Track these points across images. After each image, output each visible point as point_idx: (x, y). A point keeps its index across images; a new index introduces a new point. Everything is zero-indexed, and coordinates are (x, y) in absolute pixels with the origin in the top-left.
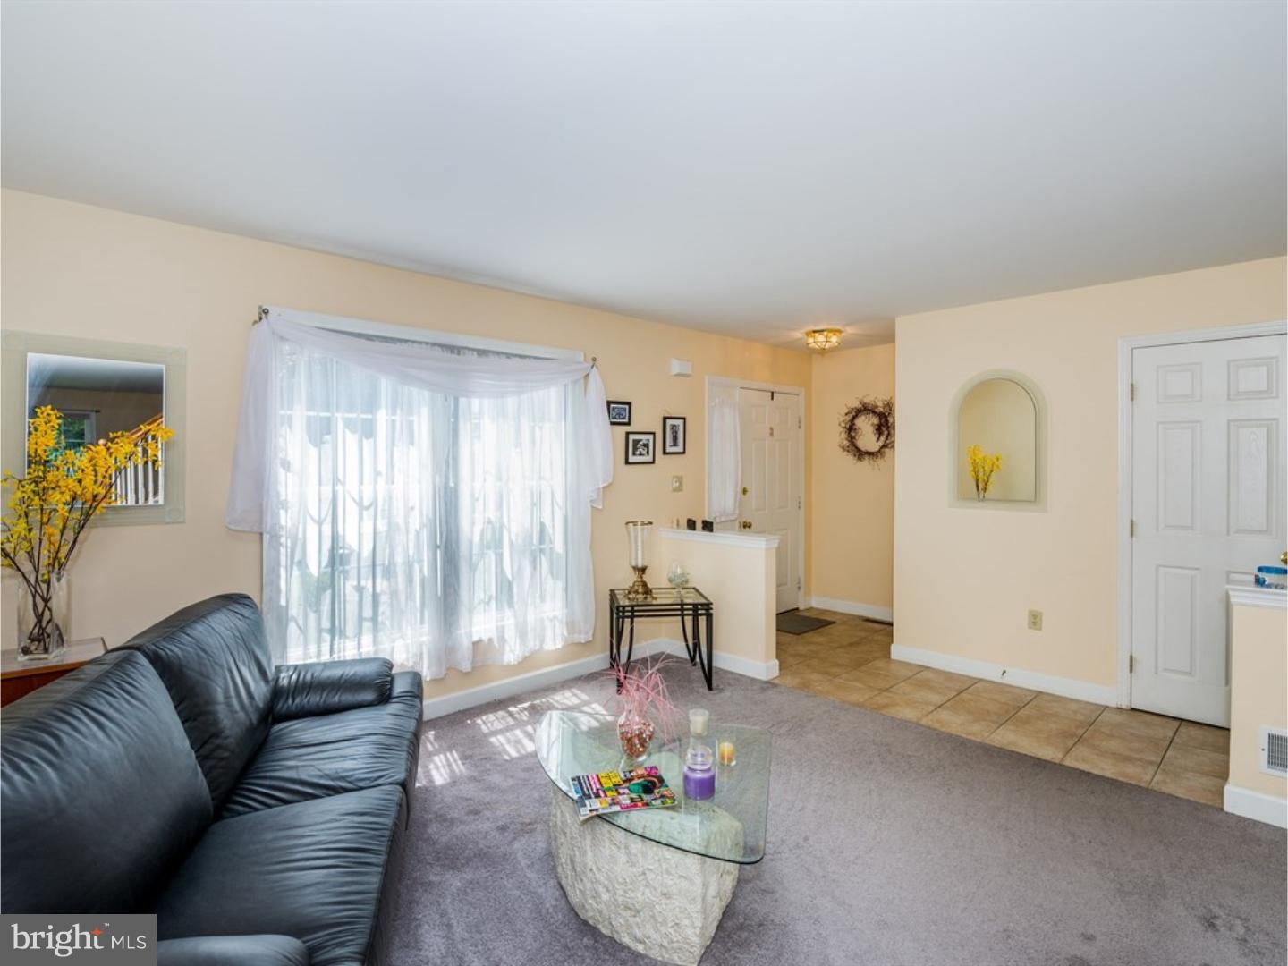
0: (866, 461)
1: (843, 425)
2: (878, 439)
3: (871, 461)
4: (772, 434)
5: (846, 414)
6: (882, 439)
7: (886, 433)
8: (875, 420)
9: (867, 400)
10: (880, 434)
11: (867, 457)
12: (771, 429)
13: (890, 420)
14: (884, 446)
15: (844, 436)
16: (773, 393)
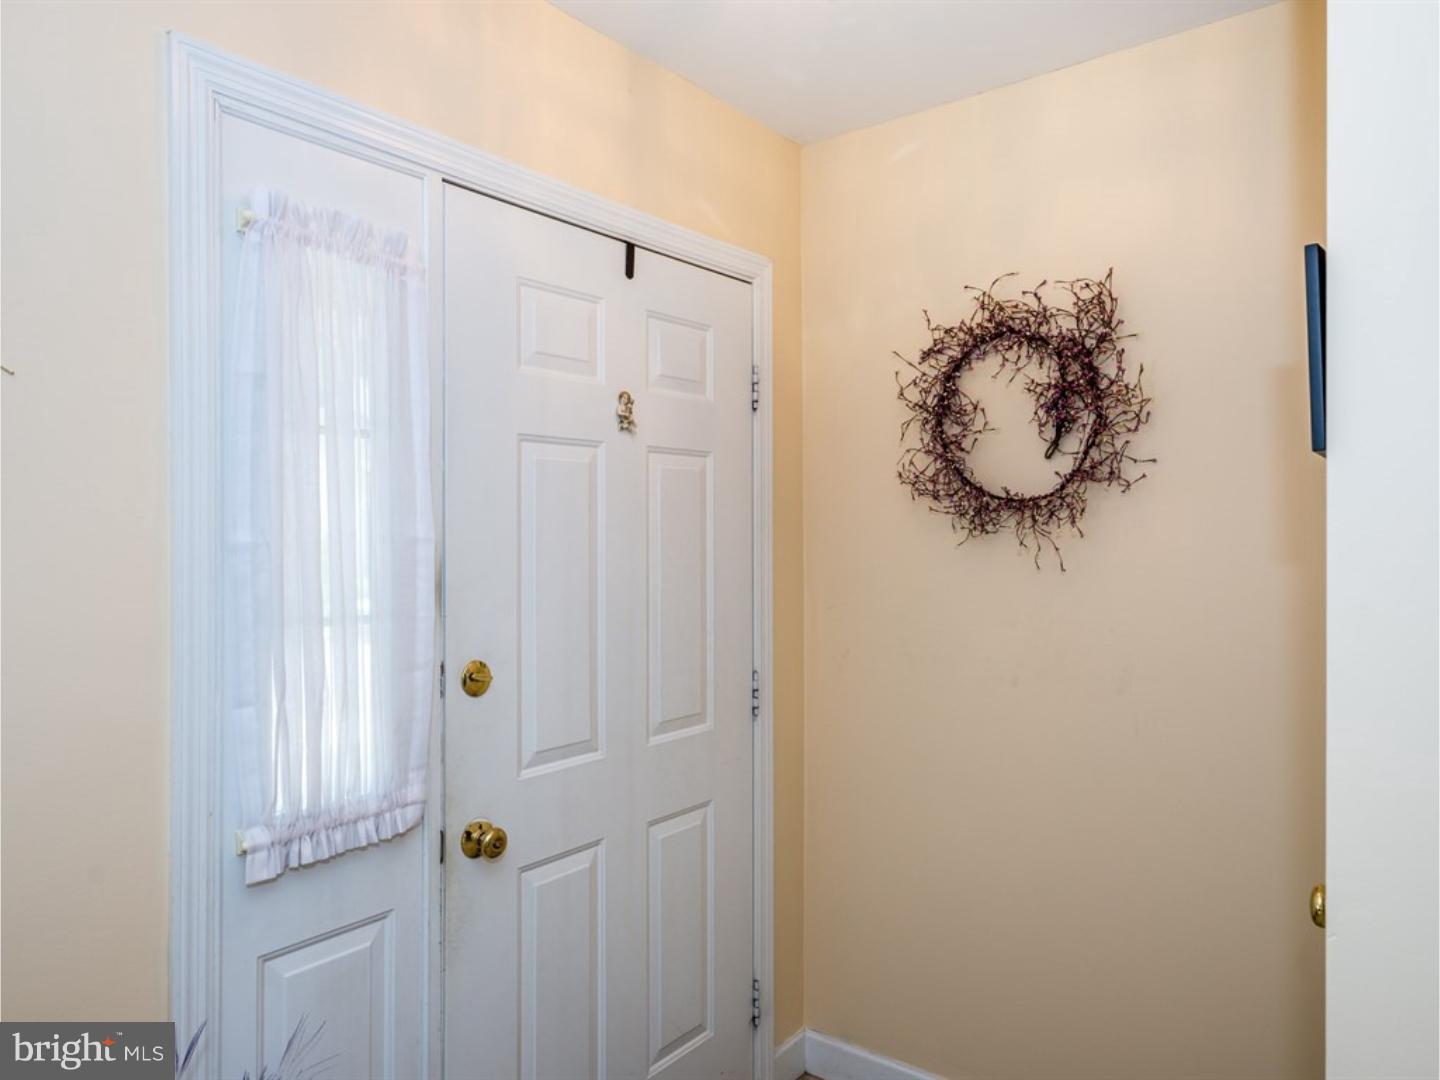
0: (1007, 537)
1: (914, 395)
2: (1055, 445)
3: (1030, 541)
4: (626, 421)
5: (926, 355)
6: (1074, 443)
7: (1088, 418)
8: (1044, 372)
9: (1009, 293)
10: (1062, 426)
11: (1009, 519)
12: (626, 399)
13: (1107, 367)
14: (1082, 473)
15: (918, 437)
16: (630, 248)
